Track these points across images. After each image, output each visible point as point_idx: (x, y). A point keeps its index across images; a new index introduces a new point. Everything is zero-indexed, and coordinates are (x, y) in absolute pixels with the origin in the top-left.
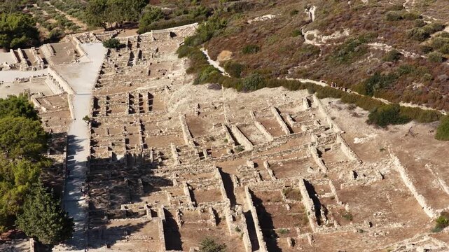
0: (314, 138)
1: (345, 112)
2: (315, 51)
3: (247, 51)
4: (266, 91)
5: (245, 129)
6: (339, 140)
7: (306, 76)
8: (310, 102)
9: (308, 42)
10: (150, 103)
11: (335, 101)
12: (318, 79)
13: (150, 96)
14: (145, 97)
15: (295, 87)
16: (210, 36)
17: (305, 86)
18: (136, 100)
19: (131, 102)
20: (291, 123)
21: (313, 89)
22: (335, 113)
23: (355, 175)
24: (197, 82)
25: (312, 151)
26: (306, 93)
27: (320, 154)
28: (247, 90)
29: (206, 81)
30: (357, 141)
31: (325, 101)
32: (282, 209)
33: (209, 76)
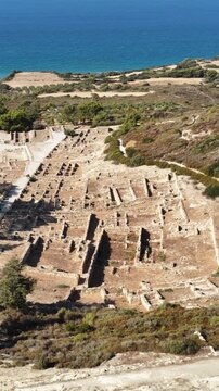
0: (163, 201)
1: (191, 186)
2: (185, 143)
3: (145, 141)
4: (144, 168)
5: (121, 191)
6: (180, 204)
7: (173, 160)
8: (170, 177)
9: (183, 137)
10: (75, 170)
11: (186, 177)
12: (180, 162)
13: (77, 166)
14: (73, 166)
15: (164, 166)
16: (127, 131)
17: (169, 166)
18: (66, 168)
19: (62, 169)
20: (152, 189)
21: (174, 168)
22: (184, 186)
23: (180, 229)
24: (106, 159)
25: (159, 210)
26: (169, 171)
27: (163, 212)
28: (133, 166)
29: (112, 158)
30: (192, 206)
31: (180, 177)
32: (121, 246)
33: (113, 155)
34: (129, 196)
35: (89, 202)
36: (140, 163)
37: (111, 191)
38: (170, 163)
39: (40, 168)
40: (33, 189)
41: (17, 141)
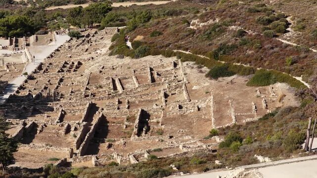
0: (166, 86)
1: (195, 70)
2: (193, 32)
3: (153, 35)
4: (149, 58)
6: (184, 87)
7: (179, 48)
8: (175, 65)
9: (191, 27)
10: (77, 67)
11: (191, 63)
12: (187, 50)
13: (80, 64)
14: (76, 64)
15: (169, 55)
16: (135, 27)
17: (175, 55)
18: (68, 66)
19: (64, 66)
20: (156, 76)
21: (180, 56)
22: (188, 71)
23: (180, 107)
24: (111, 54)
25: (162, 94)
26: (174, 59)
27: (166, 96)
28: (137, 57)
29: (117, 53)
30: (195, 88)
31: (185, 64)
32: (120, 127)
33: (118, 49)
34: (132, 84)
35: (89, 93)
36: (145, 53)
37: (114, 81)
38: (175, 51)
39: (40, 68)
40: (31, 85)
41: (16, 46)
